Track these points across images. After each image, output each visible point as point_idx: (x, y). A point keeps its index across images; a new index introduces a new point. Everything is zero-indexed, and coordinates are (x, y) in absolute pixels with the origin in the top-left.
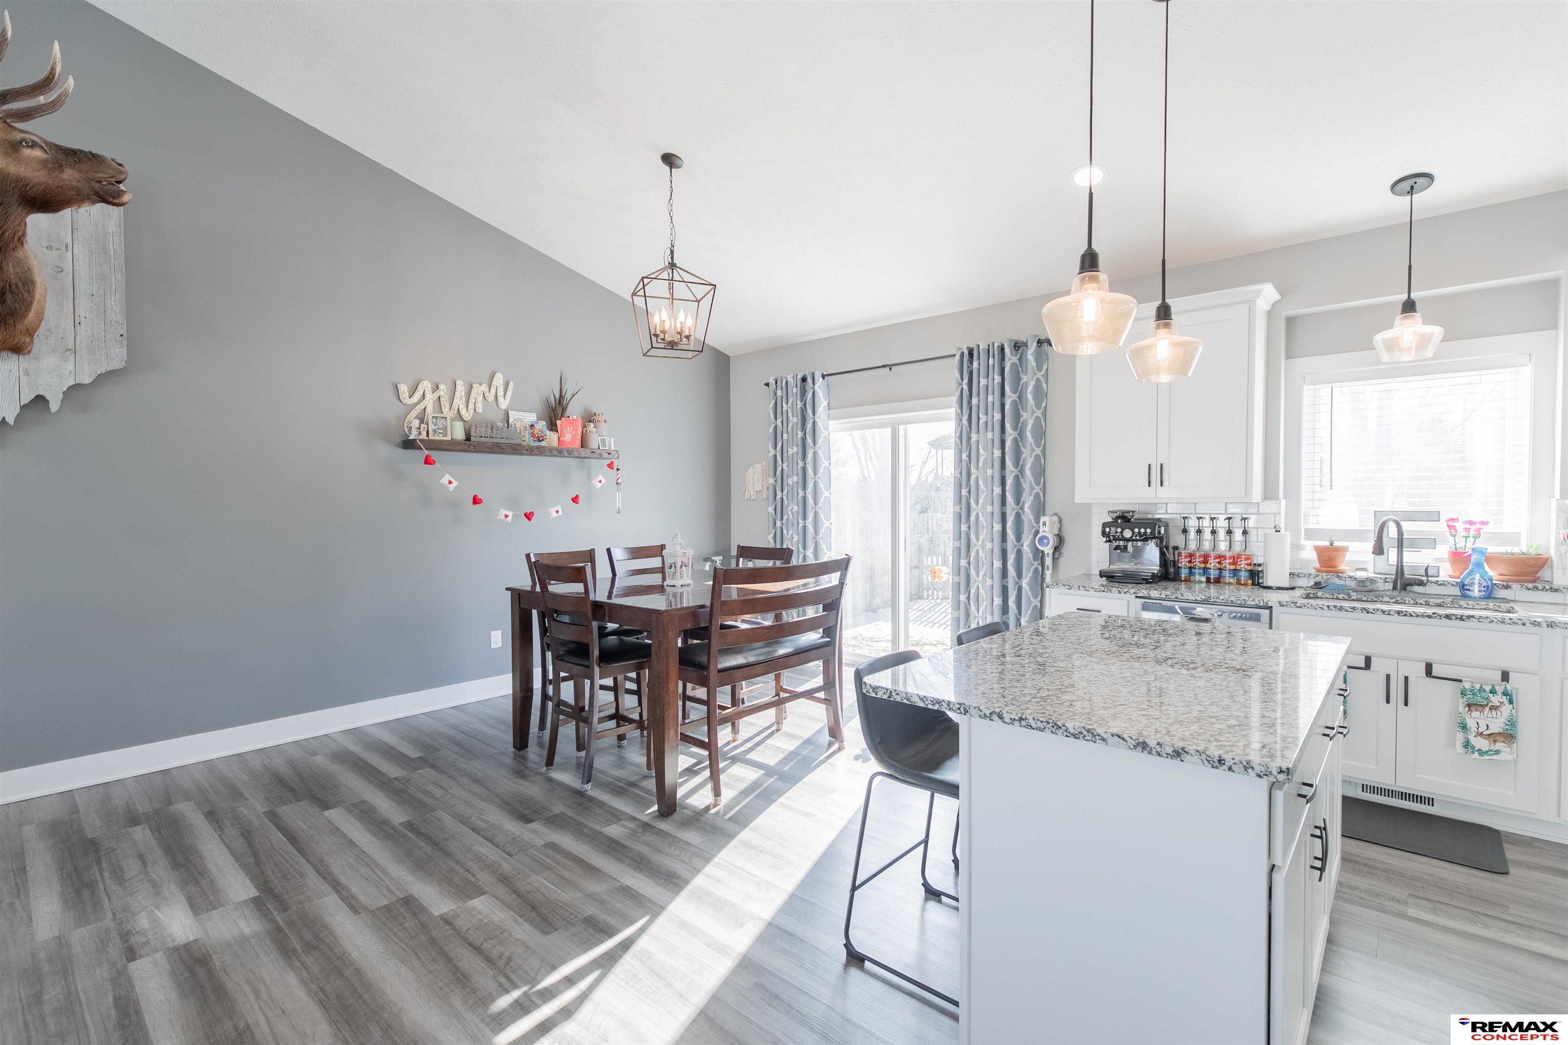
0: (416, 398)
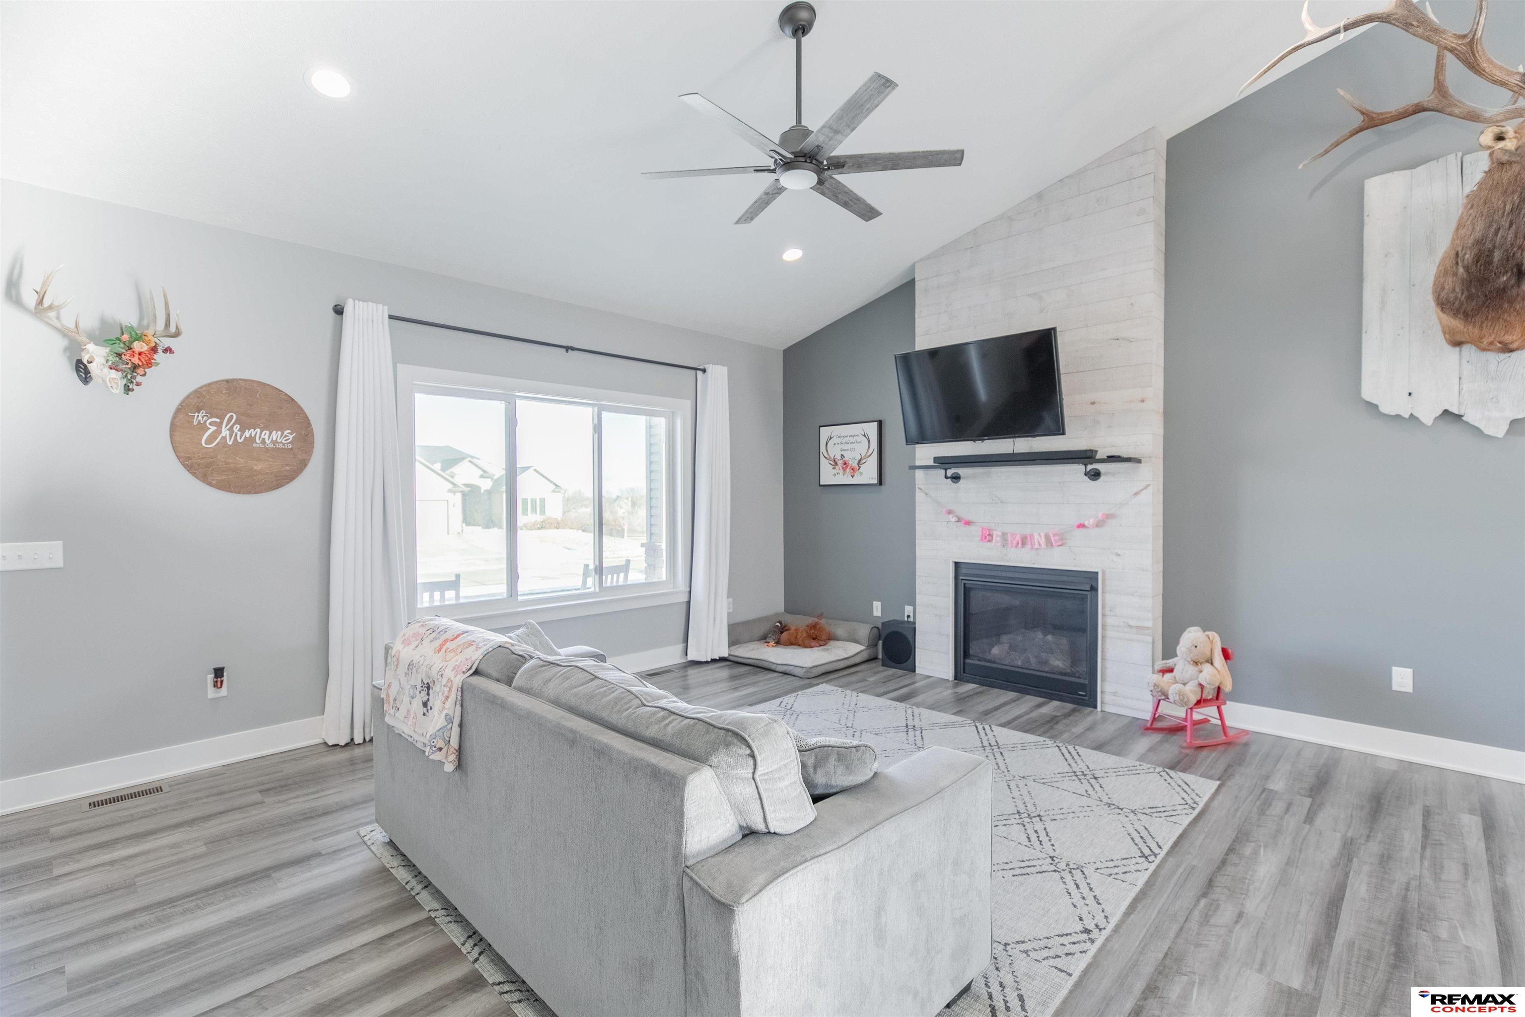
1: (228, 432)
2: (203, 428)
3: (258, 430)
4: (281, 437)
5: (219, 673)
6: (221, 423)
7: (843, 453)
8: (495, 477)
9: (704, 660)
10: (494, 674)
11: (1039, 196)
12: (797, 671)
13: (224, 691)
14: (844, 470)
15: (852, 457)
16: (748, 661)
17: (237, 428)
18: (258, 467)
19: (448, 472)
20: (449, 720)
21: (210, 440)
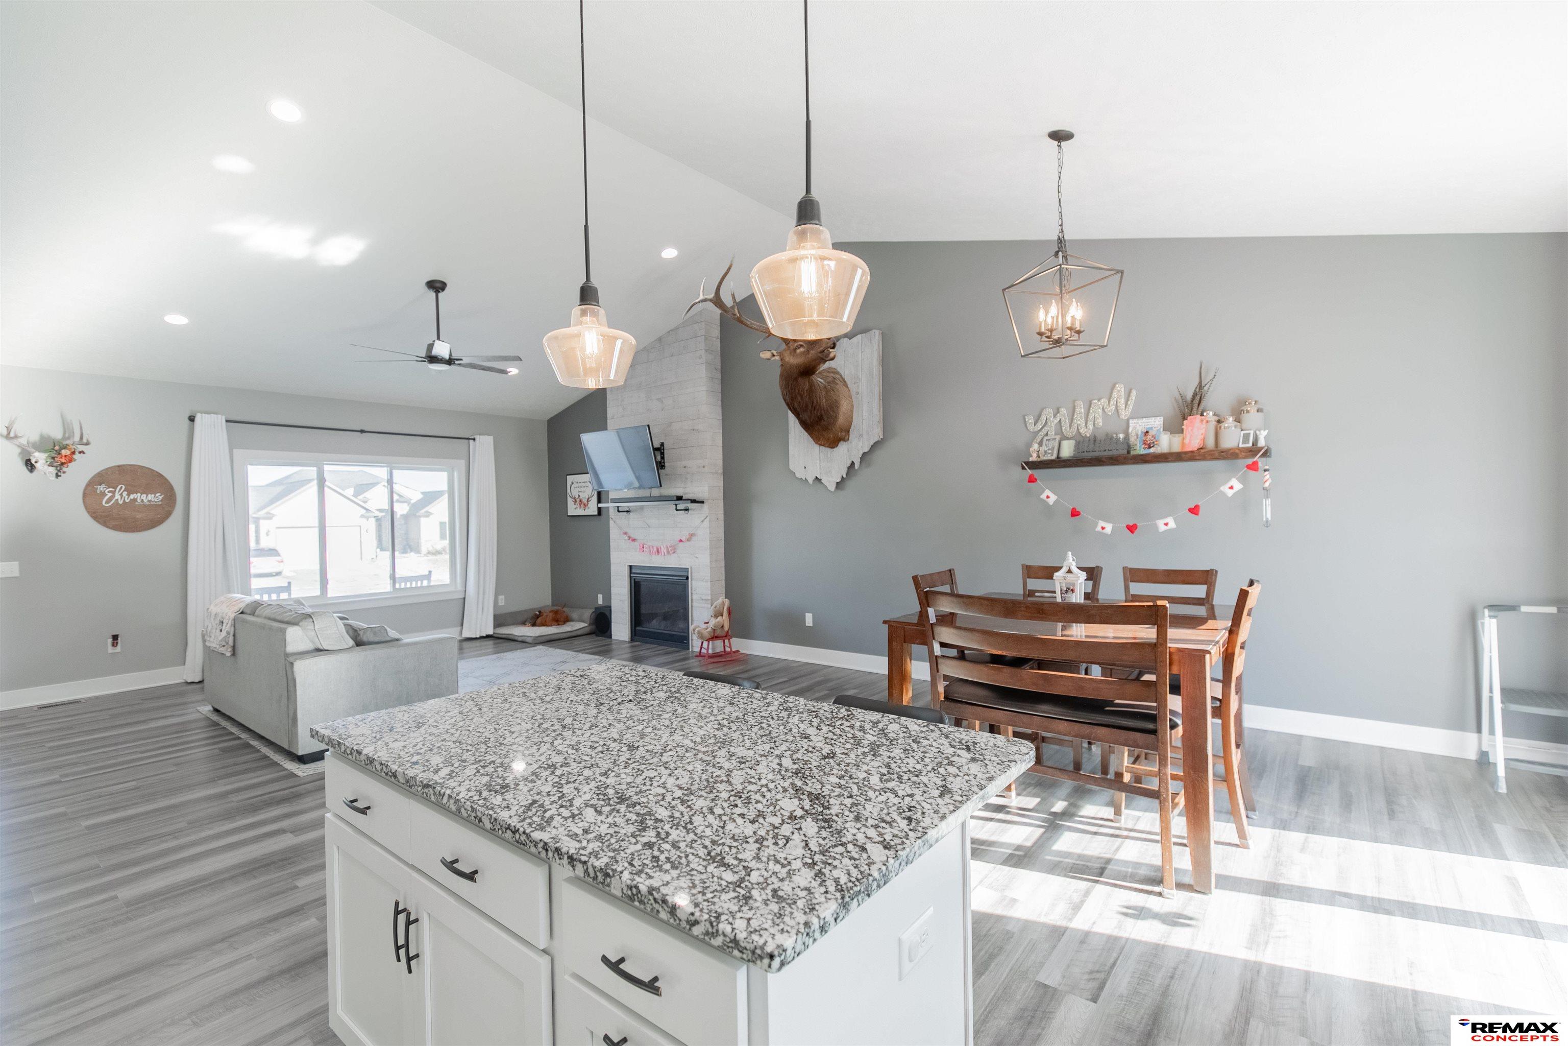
0: (1039, 426)
1: (119, 497)
2: (104, 494)
3: (139, 494)
4: (155, 498)
5: (115, 638)
6: (115, 491)
7: (580, 494)
8: (412, 502)
9: (474, 637)
10: (249, 612)
11: (660, 339)
12: (529, 640)
13: (118, 649)
14: (580, 505)
15: (584, 496)
16: (504, 636)
17: (125, 494)
18: (139, 516)
19: (361, 497)
20: (228, 633)
21: (108, 501)
